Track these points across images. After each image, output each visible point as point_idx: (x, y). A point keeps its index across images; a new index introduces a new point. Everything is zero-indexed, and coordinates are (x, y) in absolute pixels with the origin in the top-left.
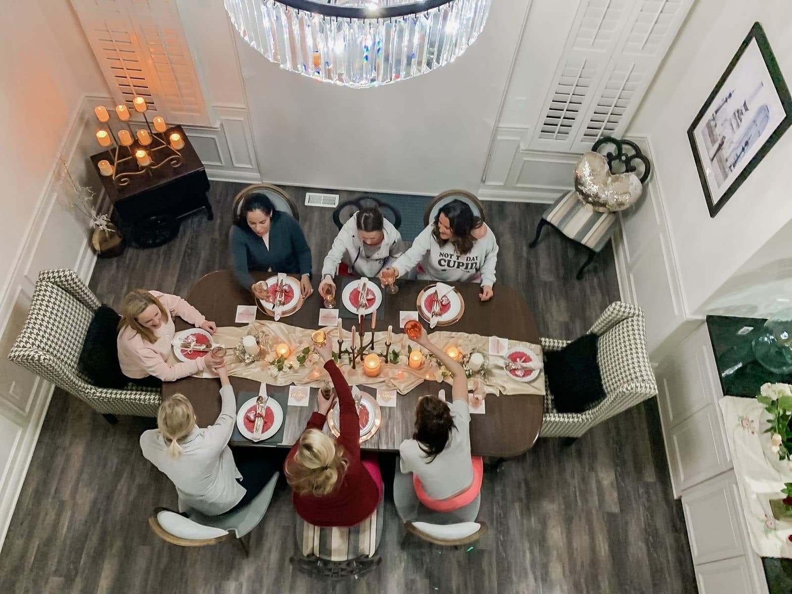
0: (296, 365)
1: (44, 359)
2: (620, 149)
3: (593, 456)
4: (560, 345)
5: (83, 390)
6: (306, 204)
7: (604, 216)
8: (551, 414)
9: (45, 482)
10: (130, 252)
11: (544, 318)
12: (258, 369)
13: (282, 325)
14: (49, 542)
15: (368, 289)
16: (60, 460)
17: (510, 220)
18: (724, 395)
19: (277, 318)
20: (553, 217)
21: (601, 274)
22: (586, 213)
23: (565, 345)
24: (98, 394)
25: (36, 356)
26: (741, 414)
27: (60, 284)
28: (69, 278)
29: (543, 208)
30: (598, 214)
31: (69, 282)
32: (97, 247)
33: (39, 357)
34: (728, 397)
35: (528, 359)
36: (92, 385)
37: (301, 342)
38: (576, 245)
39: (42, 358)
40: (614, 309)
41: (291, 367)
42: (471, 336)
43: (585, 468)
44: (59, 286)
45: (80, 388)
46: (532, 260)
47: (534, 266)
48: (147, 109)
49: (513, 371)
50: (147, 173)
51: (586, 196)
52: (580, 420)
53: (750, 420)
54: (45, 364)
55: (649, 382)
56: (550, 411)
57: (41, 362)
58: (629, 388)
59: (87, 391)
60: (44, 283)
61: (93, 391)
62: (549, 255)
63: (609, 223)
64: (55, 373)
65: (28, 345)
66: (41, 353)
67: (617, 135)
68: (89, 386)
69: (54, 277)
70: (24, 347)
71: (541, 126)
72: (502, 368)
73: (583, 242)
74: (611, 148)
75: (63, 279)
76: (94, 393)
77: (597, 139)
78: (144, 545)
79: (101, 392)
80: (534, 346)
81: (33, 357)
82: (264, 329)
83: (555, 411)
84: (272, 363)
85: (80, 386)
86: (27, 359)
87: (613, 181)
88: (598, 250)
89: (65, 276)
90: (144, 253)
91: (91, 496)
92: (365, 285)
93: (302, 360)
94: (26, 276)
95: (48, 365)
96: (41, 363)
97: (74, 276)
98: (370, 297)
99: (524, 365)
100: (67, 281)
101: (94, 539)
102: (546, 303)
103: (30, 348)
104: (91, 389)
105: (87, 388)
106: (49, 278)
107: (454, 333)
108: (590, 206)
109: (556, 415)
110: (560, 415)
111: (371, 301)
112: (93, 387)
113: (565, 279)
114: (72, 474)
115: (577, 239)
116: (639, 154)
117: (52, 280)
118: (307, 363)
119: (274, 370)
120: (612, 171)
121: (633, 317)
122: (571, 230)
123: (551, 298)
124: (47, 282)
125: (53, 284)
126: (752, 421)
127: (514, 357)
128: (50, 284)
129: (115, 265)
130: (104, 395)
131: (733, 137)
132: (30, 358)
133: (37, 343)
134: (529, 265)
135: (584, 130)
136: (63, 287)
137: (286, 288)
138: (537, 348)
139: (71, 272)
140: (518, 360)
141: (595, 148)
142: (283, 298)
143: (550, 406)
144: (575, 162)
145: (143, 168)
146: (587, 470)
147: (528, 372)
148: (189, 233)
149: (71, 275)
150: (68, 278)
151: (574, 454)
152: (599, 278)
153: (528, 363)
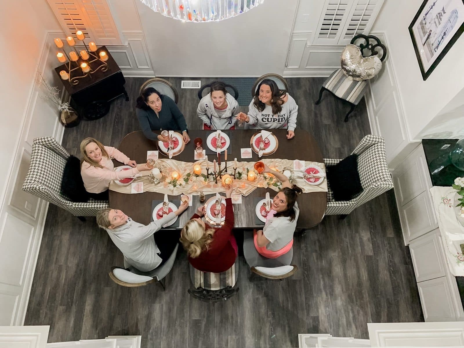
0: (184, 183)
1: (42, 189)
2: (367, 41)
3: (357, 224)
4: (336, 162)
5: (65, 204)
6: (182, 87)
7: (360, 83)
8: (332, 203)
9: (50, 255)
10: (83, 123)
11: (326, 146)
12: (162, 187)
13: (174, 161)
14: (56, 287)
15: (221, 137)
16: (57, 242)
17: (304, 88)
18: (433, 186)
19: (170, 157)
20: (329, 86)
21: (359, 118)
22: (348, 82)
23: (338, 162)
24: (74, 206)
25: (37, 187)
26: (443, 196)
27: (46, 145)
28: (51, 142)
29: (323, 80)
30: (355, 83)
31: (51, 144)
32: (64, 122)
33: (39, 187)
34: (435, 187)
35: (317, 172)
36: (70, 201)
37: (185, 170)
38: (343, 101)
39: (41, 188)
40: (367, 139)
41: (180, 185)
42: (283, 160)
43: (352, 231)
44: (45, 146)
45: (63, 203)
46: (317, 112)
47: (319, 115)
48: (85, 38)
49: (308, 179)
50: (88, 76)
51: (348, 71)
52: (349, 204)
53: (448, 200)
54: (43, 191)
55: (388, 181)
56: (331, 200)
57: (40, 190)
58: (377, 185)
59: (68, 204)
60: (37, 146)
61: (70, 204)
62: (328, 109)
63: (362, 87)
64: (49, 196)
65: (32, 182)
66: (40, 185)
67: (365, 33)
68: (68, 202)
69: (42, 142)
70: (30, 183)
71: (319, 31)
72: (302, 178)
73: (347, 100)
74: (362, 41)
75: (48, 142)
76: (71, 205)
77: (354, 36)
78: (107, 287)
79: (75, 205)
80: (320, 164)
81: (36, 188)
82: (164, 164)
83: (334, 200)
84: (170, 183)
85: (63, 202)
86: (32, 189)
87: (364, 61)
88: (356, 104)
89: (48, 141)
90: (91, 123)
91: (76, 261)
92: (219, 134)
93: (186, 180)
94: (26, 142)
95: (44, 192)
96: (41, 191)
97: (53, 140)
98: (223, 141)
99: (315, 175)
100: (50, 143)
101: (80, 284)
102: (326, 137)
103: (33, 183)
104: (69, 203)
105: (67, 203)
106: (39, 142)
107: (273, 159)
108: (351, 78)
109: (334, 202)
110: (337, 202)
111: (223, 144)
112: (70, 202)
113: (338, 123)
114: (64, 250)
115: (344, 98)
116: (379, 44)
117: (42, 143)
118: (190, 182)
119: (171, 187)
120: (363, 55)
121: (378, 143)
122: (340, 93)
123: (330, 134)
124: (38, 144)
125: (42, 145)
126: (450, 200)
127: (309, 171)
128: (40, 146)
129: (75, 131)
130: (77, 206)
131: (437, 31)
132: (34, 188)
133: (37, 180)
134: (316, 115)
135: (346, 31)
136: (48, 147)
137: (174, 139)
138: (322, 165)
139: (51, 138)
140: (311, 172)
141: (352, 42)
142: (173, 145)
143: (331, 198)
144: (341, 51)
145: (86, 73)
146: (354, 233)
147: (317, 179)
148: (116, 109)
149: (51, 140)
150: (50, 142)
151: (346, 224)
152: (358, 120)
153: (317, 174)
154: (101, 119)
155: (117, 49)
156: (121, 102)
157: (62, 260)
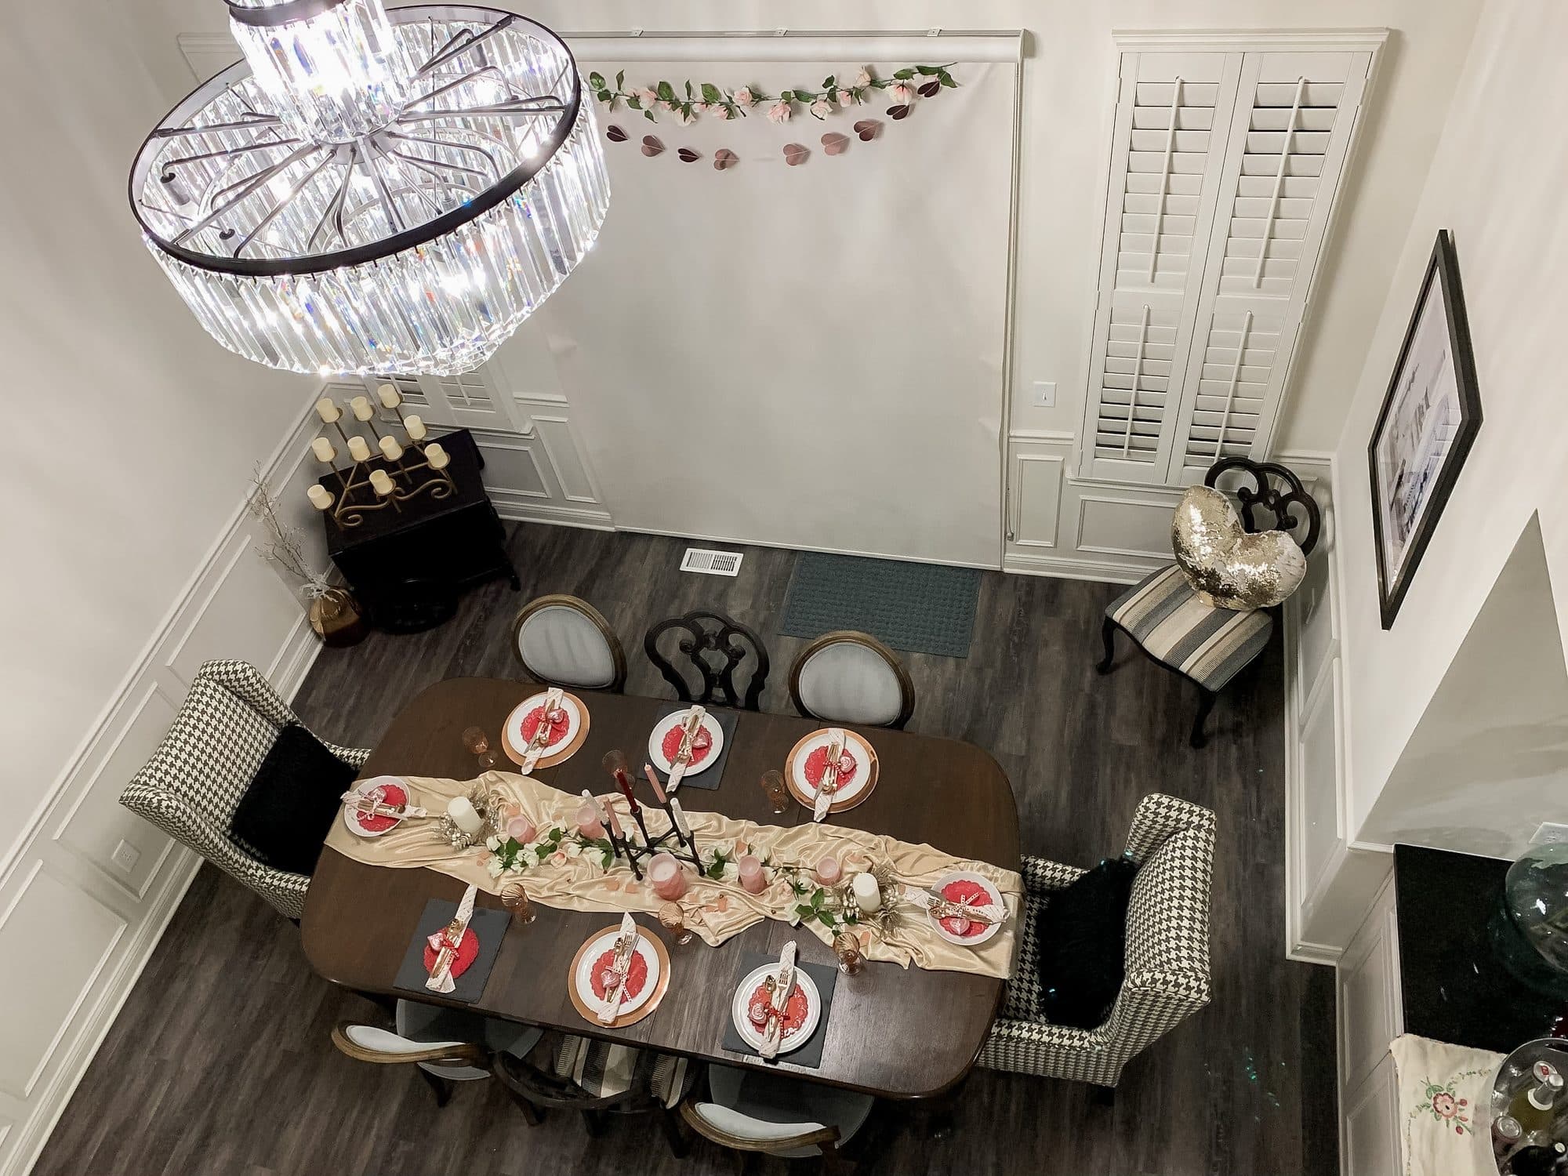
0: (533, 860)
1: (168, 807)
2: (1263, 484)
3: (1161, 1138)
4: (1067, 877)
5: (243, 869)
6: (683, 568)
7: (1240, 617)
8: (1034, 1026)
9: (146, 1022)
10: (375, 639)
12: (472, 863)
13: (534, 782)
14: (123, 1130)
15: (701, 728)
16: (179, 987)
17: (1068, 614)
18: (1405, 1032)
19: (526, 770)
20: (1125, 614)
21: (1248, 740)
22: (1199, 608)
23: (1076, 878)
24: (268, 880)
25: (155, 801)
26: (1434, 1081)
27: (228, 684)
28: (241, 676)
29: (1115, 593)
30: (1222, 615)
31: (256, 687)
32: (319, 628)
33: (160, 802)
34: (1410, 1036)
35: (982, 899)
36: (259, 860)
37: (557, 817)
38: (1169, 669)
39: (164, 804)
41: (524, 864)
42: (877, 838)
43: (1136, 1162)
44: (226, 687)
45: (236, 865)
46: (1099, 698)
47: (1101, 712)
48: (401, 401)
49: (945, 921)
50: (391, 504)
51: (1196, 573)
52: (1086, 1044)
53: (1457, 1099)
54: (170, 816)
56: (1032, 1016)
57: (161, 811)
58: (1138, 982)
59: (251, 871)
60: (203, 681)
61: (260, 873)
62: (1139, 693)
63: (1246, 633)
64: (188, 834)
65: (153, 782)
66: (164, 796)
67: (1258, 454)
68: (255, 864)
69: (219, 673)
70: (145, 783)
71: (1092, 435)
72: (923, 912)
73: (1184, 668)
74: (1248, 481)
75: (232, 677)
76: (261, 877)
77: (1215, 459)
78: (264, 1165)
79: (273, 877)
80: (1002, 872)
81: (151, 801)
82: (499, 787)
83: (1043, 1019)
84: (498, 852)
85: (237, 861)
86: (142, 804)
87: (1245, 546)
88: (1214, 687)
89: (235, 672)
90: (395, 642)
91: (207, 1059)
92: (696, 718)
93: (542, 852)
94: (169, 667)
95: (174, 817)
96: (162, 813)
97: (249, 673)
98: (700, 742)
99: (971, 909)
100: (238, 680)
101: (193, 1136)
103: (155, 786)
104: (258, 868)
105: (250, 867)
106: (212, 673)
107: (845, 830)
108: (1206, 598)
109: (1044, 1028)
110: (1055, 1030)
111: (699, 752)
112: (262, 866)
113: (1165, 747)
114: (189, 1016)
115: (1170, 662)
116: (1298, 492)
117: (217, 677)
118: (555, 858)
119: (495, 863)
120: (1249, 524)
121: (1187, 829)
122: (1160, 643)
123: (1127, 781)
124: (209, 680)
125: (218, 683)
126: (1463, 1102)
127: (954, 892)
128: (212, 684)
129: (346, 660)
130: (276, 883)
132: (146, 802)
133: (168, 779)
134: (1092, 708)
135: (1183, 442)
136: (233, 689)
137: (554, 714)
138: (1009, 879)
139: (246, 665)
140: (963, 897)
141: (1210, 481)
142: (548, 733)
143: (1034, 1007)
144: (1174, 505)
145: (384, 498)
146: (1140, 1169)
147: (975, 926)
148: (477, 609)
149: (244, 671)
150: (239, 676)
152: (1240, 748)
153: (979, 908)
154: (427, 636)
155: (502, 440)
156: (499, 593)
157: (174, 1044)
